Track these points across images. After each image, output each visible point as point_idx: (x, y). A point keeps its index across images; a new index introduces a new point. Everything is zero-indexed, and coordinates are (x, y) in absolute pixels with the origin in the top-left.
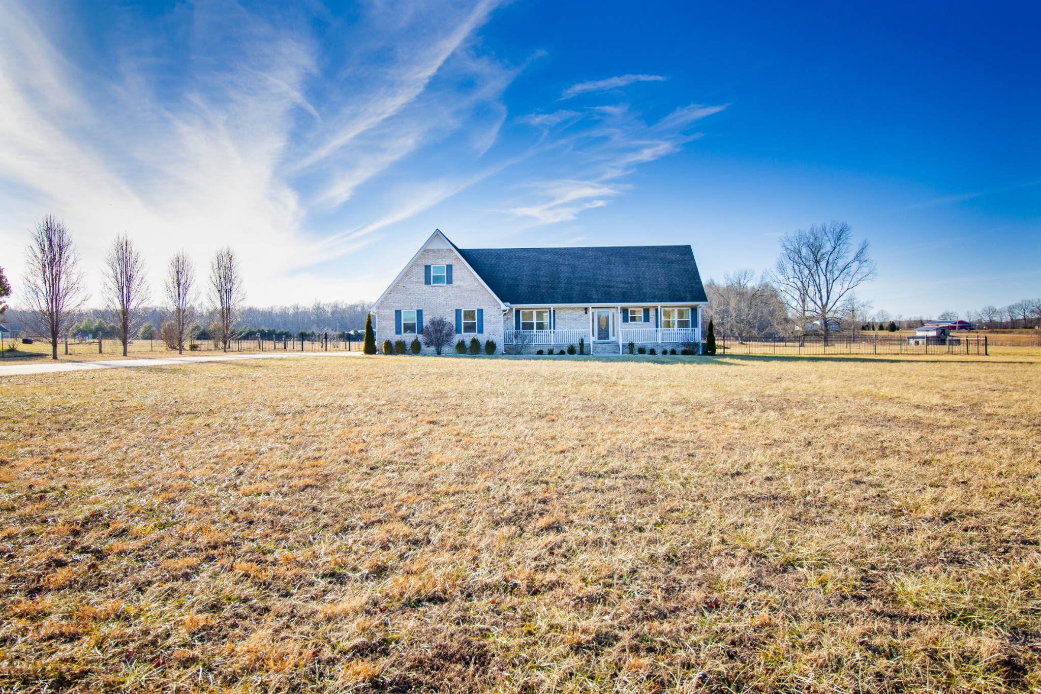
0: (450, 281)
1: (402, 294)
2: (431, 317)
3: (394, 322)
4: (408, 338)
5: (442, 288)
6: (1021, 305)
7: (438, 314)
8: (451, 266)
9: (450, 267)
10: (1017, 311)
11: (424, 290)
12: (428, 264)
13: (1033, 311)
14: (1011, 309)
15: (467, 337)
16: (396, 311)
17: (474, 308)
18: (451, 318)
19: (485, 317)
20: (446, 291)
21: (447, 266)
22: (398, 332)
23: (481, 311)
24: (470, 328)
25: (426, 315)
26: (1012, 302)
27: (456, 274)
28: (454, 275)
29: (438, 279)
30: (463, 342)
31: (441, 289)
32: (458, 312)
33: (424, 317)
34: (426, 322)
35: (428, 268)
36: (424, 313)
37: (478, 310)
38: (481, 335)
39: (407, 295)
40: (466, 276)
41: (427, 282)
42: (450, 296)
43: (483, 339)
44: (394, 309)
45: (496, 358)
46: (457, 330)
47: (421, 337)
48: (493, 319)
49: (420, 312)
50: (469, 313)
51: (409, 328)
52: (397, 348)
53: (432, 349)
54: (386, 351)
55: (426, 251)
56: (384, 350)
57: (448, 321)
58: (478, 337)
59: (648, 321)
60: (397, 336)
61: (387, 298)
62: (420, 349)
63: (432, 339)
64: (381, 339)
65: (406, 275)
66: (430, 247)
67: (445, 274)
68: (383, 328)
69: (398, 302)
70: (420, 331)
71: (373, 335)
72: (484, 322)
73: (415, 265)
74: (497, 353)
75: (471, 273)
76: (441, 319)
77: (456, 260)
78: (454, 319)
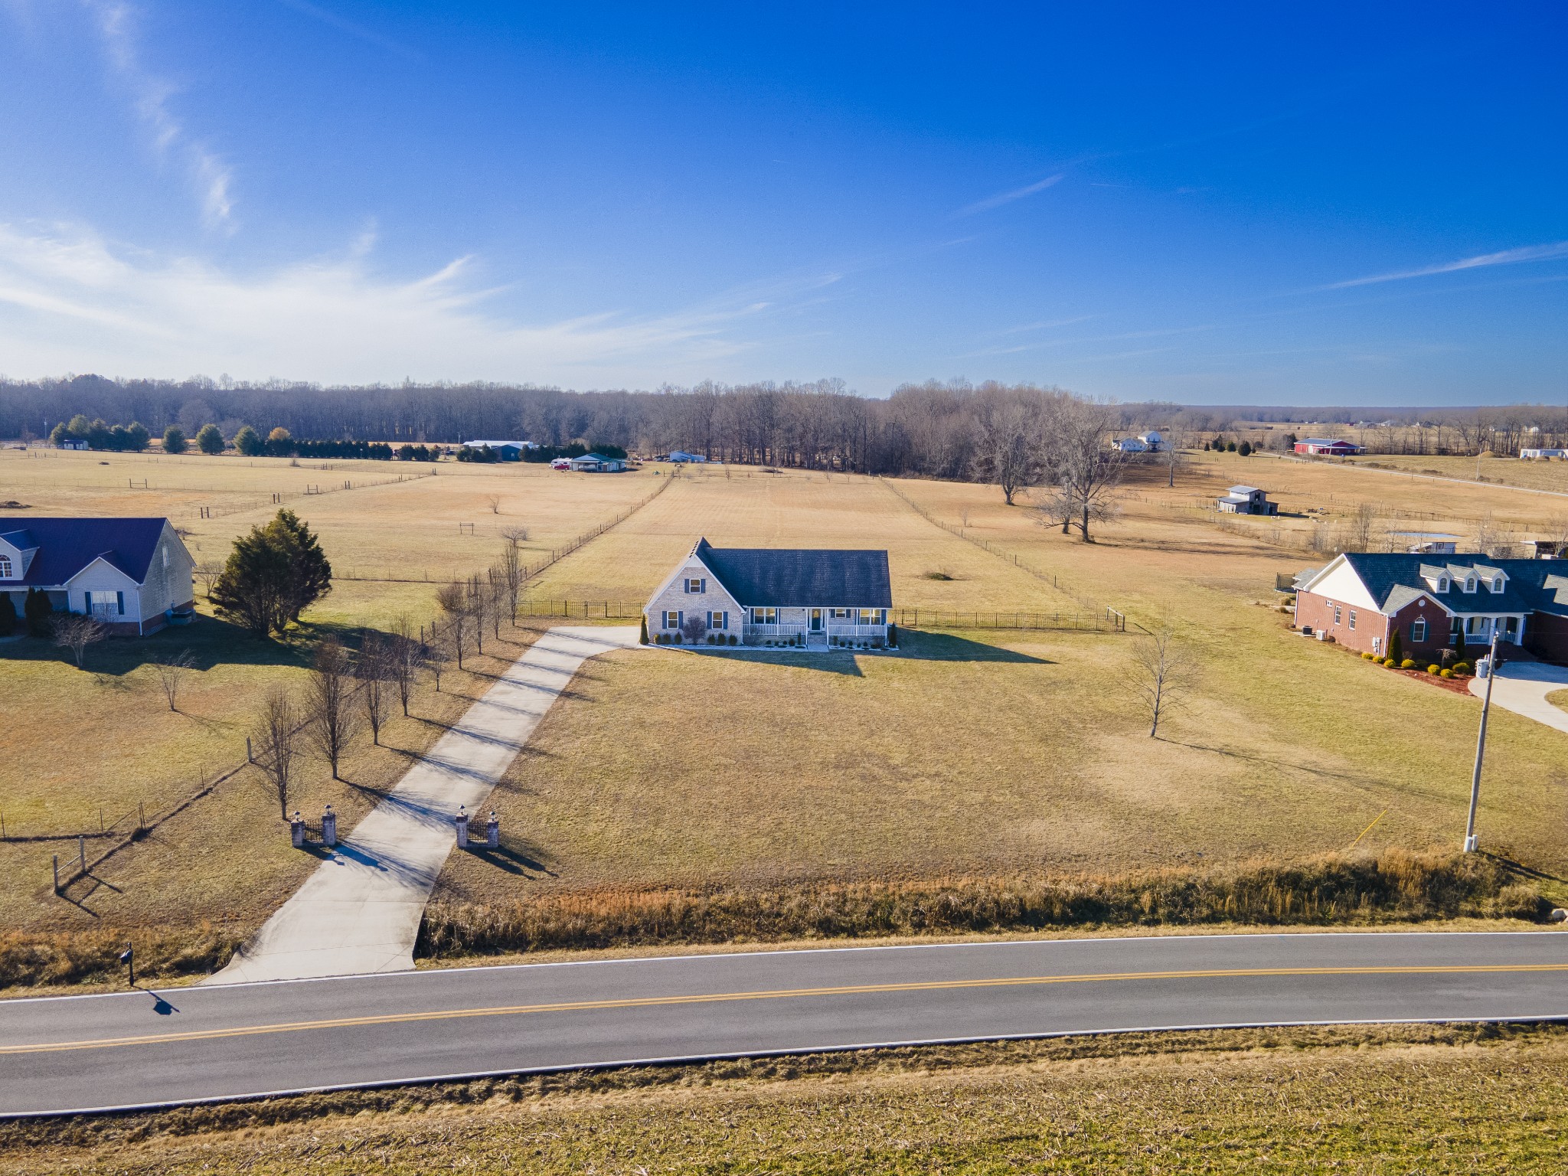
0: (703, 591)
1: (668, 600)
2: (690, 617)
3: (661, 620)
4: (673, 631)
5: (697, 596)
7: (696, 615)
8: (704, 580)
9: (703, 582)
11: (684, 597)
12: (688, 578)
15: (715, 632)
16: (663, 612)
17: (721, 612)
18: (704, 619)
19: (729, 618)
20: (701, 598)
21: (702, 580)
22: (664, 627)
23: (726, 614)
24: (717, 625)
25: (686, 615)
27: (707, 587)
29: (694, 590)
30: (714, 636)
32: (709, 614)
33: (684, 616)
34: (685, 621)
35: (687, 581)
36: (684, 613)
37: (724, 613)
38: (725, 630)
39: (672, 601)
40: (715, 587)
41: (687, 591)
42: (703, 602)
43: (727, 633)
44: (661, 611)
46: (709, 627)
47: (682, 632)
48: (735, 620)
49: (681, 613)
50: (718, 615)
51: (672, 625)
52: (663, 640)
53: (690, 640)
54: (656, 642)
55: (686, 569)
56: (654, 641)
57: (702, 620)
58: (724, 632)
59: (850, 617)
60: (664, 631)
61: (656, 602)
62: (681, 640)
63: (691, 633)
64: (650, 633)
65: (671, 586)
66: (688, 566)
67: (700, 586)
68: (653, 624)
69: (664, 606)
70: (680, 627)
71: (646, 630)
72: (728, 622)
73: (677, 579)
74: (737, 645)
75: (719, 585)
76: (697, 619)
77: (709, 574)
78: (706, 619)
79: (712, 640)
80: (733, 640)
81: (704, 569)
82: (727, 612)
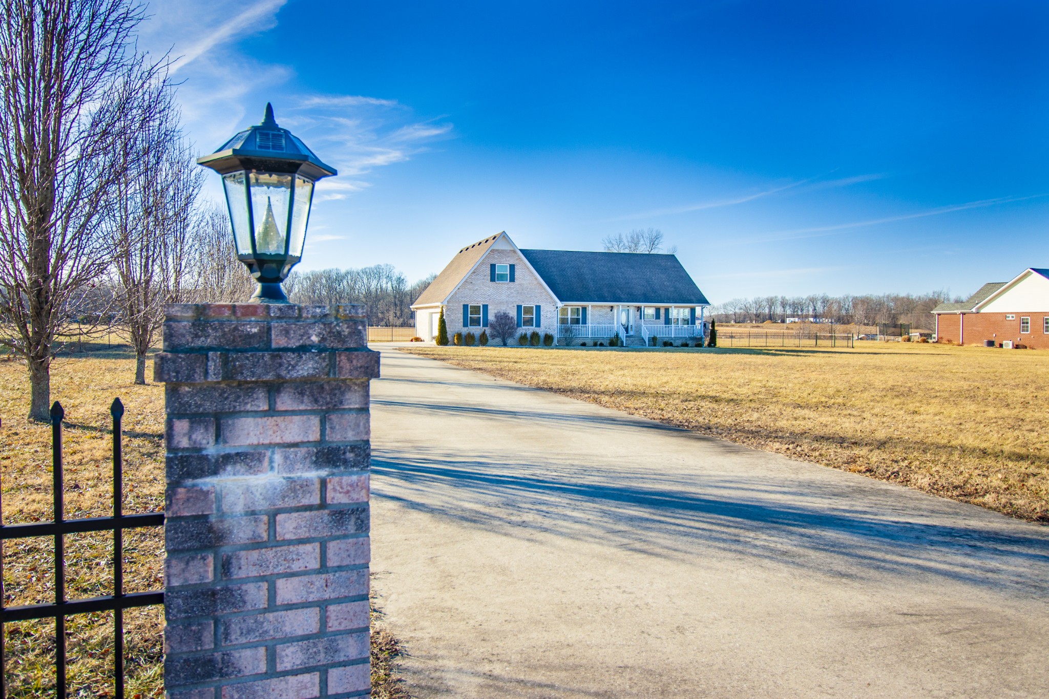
0: (512, 279)
1: (470, 290)
2: (496, 311)
3: (462, 316)
4: (477, 330)
5: (504, 285)
6: (732, 303)
7: (503, 309)
8: (514, 265)
9: (512, 267)
10: (729, 308)
11: (489, 287)
12: (494, 263)
13: (741, 309)
14: (725, 306)
15: (528, 330)
16: (464, 305)
17: (533, 305)
18: (513, 313)
19: (542, 313)
20: (509, 288)
21: (510, 265)
22: (465, 325)
23: (538, 308)
24: (529, 322)
25: (491, 309)
26: (727, 301)
27: (518, 274)
28: (516, 273)
29: (502, 277)
30: (526, 335)
31: (504, 287)
32: (519, 307)
33: (489, 311)
34: (491, 318)
35: (493, 267)
36: (489, 307)
37: (536, 306)
38: (539, 328)
39: (474, 291)
40: (528, 275)
41: (493, 280)
42: (512, 293)
43: (541, 331)
44: (462, 304)
45: (553, 348)
46: (519, 325)
47: (488, 331)
48: (549, 315)
49: (486, 307)
50: (528, 310)
51: (476, 322)
52: (467, 340)
53: (497, 340)
54: (458, 342)
55: (493, 251)
56: (456, 341)
57: (511, 315)
58: (537, 330)
59: (659, 318)
60: (466, 329)
61: (456, 293)
62: (487, 340)
63: (498, 331)
64: (450, 331)
65: (474, 272)
66: (495, 247)
67: (508, 273)
68: (452, 321)
69: (465, 297)
70: (485, 325)
71: (445, 327)
72: (542, 317)
73: (482, 263)
74: (553, 345)
75: (531, 272)
76: (504, 314)
77: (519, 259)
78: (515, 314)
79: (523, 338)
80: (548, 340)
81: (514, 252)
82: (540, 306)
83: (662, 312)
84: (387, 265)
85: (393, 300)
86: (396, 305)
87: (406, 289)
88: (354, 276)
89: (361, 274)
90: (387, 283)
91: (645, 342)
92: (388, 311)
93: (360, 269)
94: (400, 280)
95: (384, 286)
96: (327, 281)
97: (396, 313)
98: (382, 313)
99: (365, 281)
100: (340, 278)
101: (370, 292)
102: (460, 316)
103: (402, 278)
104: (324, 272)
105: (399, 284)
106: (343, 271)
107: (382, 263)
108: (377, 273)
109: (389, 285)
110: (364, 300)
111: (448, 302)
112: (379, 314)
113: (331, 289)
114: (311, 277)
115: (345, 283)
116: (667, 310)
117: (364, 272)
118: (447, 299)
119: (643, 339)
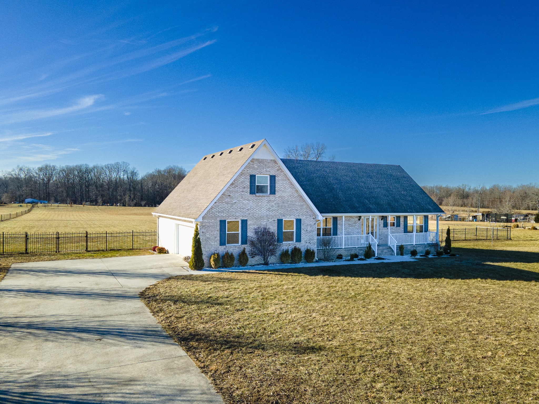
0: (273, 192)
1: (227, 203)
2: (256, 227)
3: (218, 233)
4: (234, 249)
5: (265, 198)
7: (263, 223)
8: (275, 176)
9: (273, 178)
11: (248, 200)
12: (253, 173)
15: (287, 246)
16: (221, 221)
17: (293, 218)
18: (273, 228)
19: (302, 227)
20: (269, 201)
21: (271, 176)
22: (222, 243)
23: (299, 221)
24: (290, 237)
25: (251, 225)
27: (278, 186)
28: (277, 185)
29: (260, 190)
30: (287, 251)
31: (264, 200)
32: (280, 222)
33: (248, 227)
34: (251, 234)
35: (253, 177)
36: (249, 223)
37: (297, 220)
38: (299, 243)
39: (233, 205)
40: (289, 187)
41: (252, 192)
42: (272, 206)
43: (303, 246)
44: (219, 219)
46: (279, 241)
47: (248, 248)
48: (310, 229)
49: (244, 222)
50: (289, 224)
51: (233, 239)
52: (224, 261)
53: (258, 259)
54: (216, 264)
55: (253, 161)
56: (212, 263)
57: (272, 230)
58: (298, 245)
59: (399, 226)
60: (223, 247)
61: (212, 208)
62: (247, 260)
63: (258, 249)
64: (206, 250)
65: (232, 184)
66: (256, 157)
67: (269, 184)
68: (207, 239)
69: (222, 212)
70: (244, 241)
71: (200, 248)
72: (302, 231)
73: (242, 174)
74: (314, 260)
75: (291, 184)
76: (265, 229)
77: (280, 169)
78: (276, 228)
79: (285, 256)
80: (309, 255)
81: (275, 162)
82: (300, 220)
83: (402, 220)
84: (124, 162)
85: (128, 187)
86: (130, 190)
87: (138, 179)
88: (100, 170)
89: (104, 168)
90: (124, 175)
91: (393, 251)
92: (124, 195)
93: (104, 164)
94: (133, 173)
95: (122, 177)
96: (78, 173)
97: (130, 197)
98: (121, 196)
99: (108, 173)
100: (88, 171)
101: (111, 181)
102: (217, 233)
103: (135, 171)
104: (76, 166)
105: (133, 176)
106: (91, 165)
107: (120, 161)
108: (117, 168)
109: (125, 176)
110: (107, 187)
111: (203, 218)
112: (119, 197)
113: (81, 178)
114: (66, 170)
115: (92, 174)
116: (406, 218)
117: (107, 167)
118: (203, 215)
119: (390, 248)
